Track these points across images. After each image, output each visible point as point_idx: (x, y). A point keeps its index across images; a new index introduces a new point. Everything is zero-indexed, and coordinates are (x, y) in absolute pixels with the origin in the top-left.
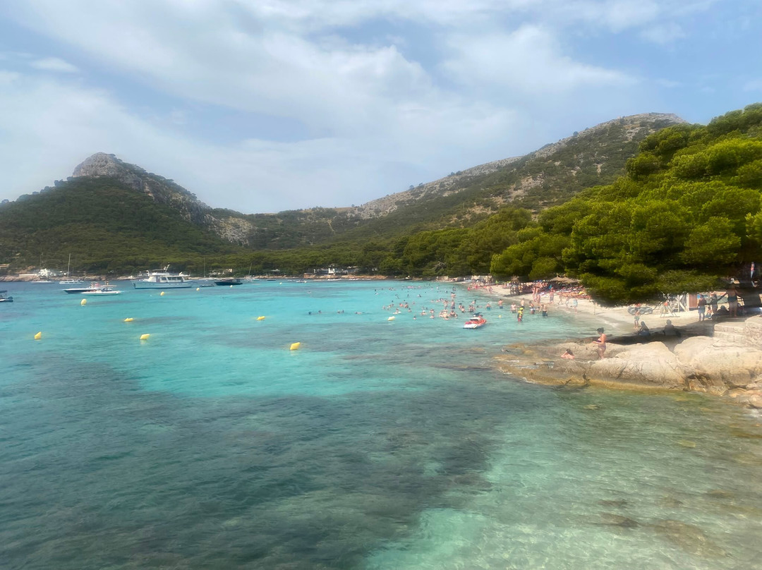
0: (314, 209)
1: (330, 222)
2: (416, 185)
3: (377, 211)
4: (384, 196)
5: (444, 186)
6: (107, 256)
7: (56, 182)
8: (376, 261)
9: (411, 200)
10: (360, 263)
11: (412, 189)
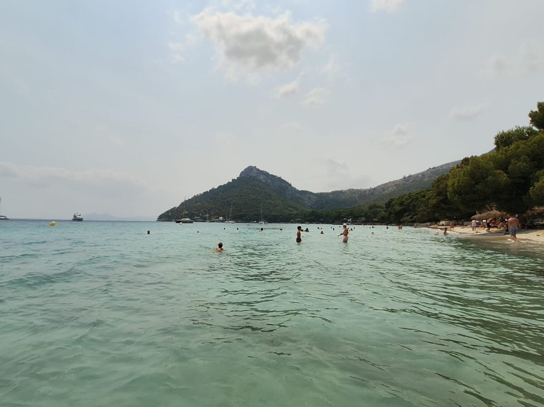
0: (349, 190)
1: (357, 195)
2: (407, 176)
3: (384, 190)
4: (388, 182)
5: (424, 175)
6: (247, 212)
7: (233, 180)
8: (375, 214)
9: (404, 184)
10: (365, 216)
11: (405, 178)
